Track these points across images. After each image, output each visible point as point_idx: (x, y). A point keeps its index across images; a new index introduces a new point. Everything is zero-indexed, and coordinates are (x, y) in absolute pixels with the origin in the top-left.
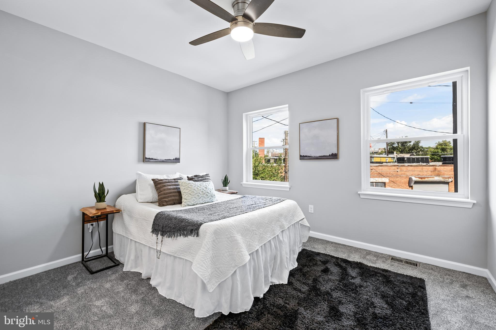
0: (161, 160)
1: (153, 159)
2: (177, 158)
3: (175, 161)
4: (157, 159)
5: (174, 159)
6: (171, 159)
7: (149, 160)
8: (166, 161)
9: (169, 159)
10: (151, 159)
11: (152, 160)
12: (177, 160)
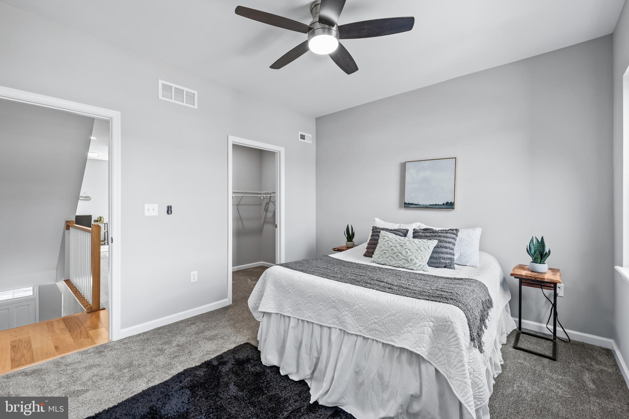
0: (424, 206)
1: (413, 204)
2: (449, 202)
3: (445, 207)
4: (418, 205)
5: (444, 204)
6: (439, 204)
7: (409, 205)
8: (431, 206)
9: (435, 204)
10: (411, 204)
11: (412, 206)
12: (450, 206)
